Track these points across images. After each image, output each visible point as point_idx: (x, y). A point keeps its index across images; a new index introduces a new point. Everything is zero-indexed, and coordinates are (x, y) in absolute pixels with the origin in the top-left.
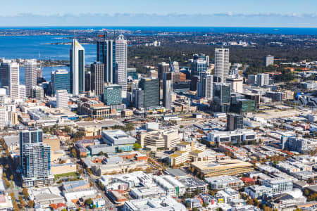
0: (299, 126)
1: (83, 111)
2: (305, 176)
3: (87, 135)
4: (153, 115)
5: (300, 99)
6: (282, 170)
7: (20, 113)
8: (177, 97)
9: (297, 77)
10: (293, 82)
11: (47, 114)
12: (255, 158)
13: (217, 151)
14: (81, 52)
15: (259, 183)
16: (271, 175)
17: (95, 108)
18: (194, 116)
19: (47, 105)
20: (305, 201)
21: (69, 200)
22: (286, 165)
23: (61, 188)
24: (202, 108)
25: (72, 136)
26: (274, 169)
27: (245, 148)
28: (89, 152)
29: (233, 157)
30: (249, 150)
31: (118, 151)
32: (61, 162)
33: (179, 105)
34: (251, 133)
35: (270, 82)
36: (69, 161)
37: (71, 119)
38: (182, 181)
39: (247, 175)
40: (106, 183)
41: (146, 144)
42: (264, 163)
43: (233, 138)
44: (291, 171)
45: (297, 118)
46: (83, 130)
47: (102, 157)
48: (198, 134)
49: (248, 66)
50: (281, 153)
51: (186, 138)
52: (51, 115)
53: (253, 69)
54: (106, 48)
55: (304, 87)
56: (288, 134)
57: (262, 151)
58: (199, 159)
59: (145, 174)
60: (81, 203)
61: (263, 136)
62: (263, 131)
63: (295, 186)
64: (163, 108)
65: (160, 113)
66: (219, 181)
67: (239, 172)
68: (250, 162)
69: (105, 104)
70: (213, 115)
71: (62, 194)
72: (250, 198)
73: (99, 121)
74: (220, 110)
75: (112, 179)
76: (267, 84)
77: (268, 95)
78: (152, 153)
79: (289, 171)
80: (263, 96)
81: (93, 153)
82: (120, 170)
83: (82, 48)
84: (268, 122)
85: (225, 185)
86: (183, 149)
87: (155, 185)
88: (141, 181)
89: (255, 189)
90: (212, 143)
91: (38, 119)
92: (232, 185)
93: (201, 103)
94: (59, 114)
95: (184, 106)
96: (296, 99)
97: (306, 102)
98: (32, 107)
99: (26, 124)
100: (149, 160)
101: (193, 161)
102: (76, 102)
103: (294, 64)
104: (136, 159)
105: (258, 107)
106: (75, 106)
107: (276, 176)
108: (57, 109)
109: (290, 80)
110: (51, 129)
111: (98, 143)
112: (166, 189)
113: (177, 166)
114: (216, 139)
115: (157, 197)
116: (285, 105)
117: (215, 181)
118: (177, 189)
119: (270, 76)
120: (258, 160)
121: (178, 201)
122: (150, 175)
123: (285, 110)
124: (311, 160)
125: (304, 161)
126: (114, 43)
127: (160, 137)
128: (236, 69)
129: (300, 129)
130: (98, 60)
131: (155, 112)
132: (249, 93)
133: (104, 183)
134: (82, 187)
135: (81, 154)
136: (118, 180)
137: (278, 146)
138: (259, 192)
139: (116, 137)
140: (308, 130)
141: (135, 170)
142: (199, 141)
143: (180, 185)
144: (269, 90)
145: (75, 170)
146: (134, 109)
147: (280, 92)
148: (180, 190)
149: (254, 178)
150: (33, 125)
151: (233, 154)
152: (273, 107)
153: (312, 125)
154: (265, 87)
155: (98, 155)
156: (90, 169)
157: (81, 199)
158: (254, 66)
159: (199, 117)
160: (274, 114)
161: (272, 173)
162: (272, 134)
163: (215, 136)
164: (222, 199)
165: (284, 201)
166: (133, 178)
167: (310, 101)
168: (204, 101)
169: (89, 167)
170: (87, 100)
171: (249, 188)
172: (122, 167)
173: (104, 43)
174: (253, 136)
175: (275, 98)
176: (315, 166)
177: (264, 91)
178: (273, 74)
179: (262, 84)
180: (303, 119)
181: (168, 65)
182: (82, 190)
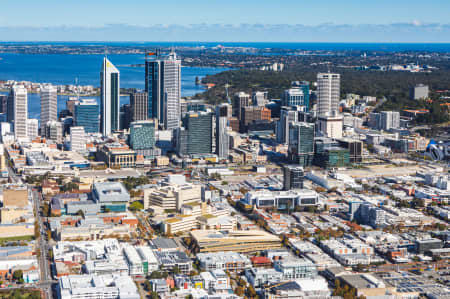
0: (400, 189)
2: (352, 261)
3: (81, 187)
5: (433, 150)
6: (326, 250)
8: (247, 142)
10: (444, 125)
11: (47, 158)
12: (297, 231)
16: (302, 255)
17: (114, 152)
18: (254, 169)
19: (59, 147)
20: (328, 295)
22: (333, 244)
24: (274, 158)
27: (294, 216)
28: (64, 211)
29: (265, 227)
30: (298, 220)
31: (104, 209)
32: (21, 220)
33: (241, 153)
35: (402, 124)
36: (31, 220)
40: (59, 251)
41: (151, 204)
43: (282, 201)
44: (337, 252)
45: (408, 178)
46: (78, 181)
48: (239, 193)
49: (385, 99)
50: (343, 225)
52: (51, 160)
54: (156, 71)
58: (208, 227)
60: (9, 275)
61: (338, 201)
62: (340, 194)
64: (215, 156)
66: (214, 258)
67: (259, 248)
68: (284, 237)
73: (112, 171)
75: (70, 247)
76: (396, 126)
77: (387, 143)
78: (151, 216)
79: (333, 251)
80: (381, 144)
81: (68, 212)
82: (89, 235)
83: (116, 71)
84: (359, 182)
85: (219, 264)
86: (188, 212)
87: (122, 257)
88: (106, 251)
90: (248, 206)
92: (230, 267)
93: (277, 151)
94: (65, 159)
95: (248, 154)
96: (428, 150)
97: (442, 156)
98: (35, 148)
99: (15, 170)
100: (140, 224)
102: (98, 144)
104: (121, 222)
105: (360, 160)
107: (308, 257)
108: (66, 152)
109: (441, 122)
110: (40, 177)
111: (84, 198)
112: (130, 263)
113: (173, 235)
114: (255, 200)
116: (408, 159)
117: (208, 258)
118: (146, 265)
119: (403, 114)
123: (402, 165)
124: (382, 239)
125: (370, 239)
126: (162, 63)
127: (170, 194)
128: (363, 105)
129: (400, 194)
130: (146, 90)
131: (202, 161)
133: (55, 251)
134: (21, 255)
135: (53, 212)
136: (77, 248)
137: (343, 215)
139: (105, 192)
140: (412, 195)
141: (111, 236)
144: (396, 137)
145: (33, 233)
146: (174, 157)
147: (406, 139)
148: (150, 267)
149: (274, 257)
150: (22, 172)
152: (387, 161)
154: (391, 131)
155: (77, 214)
156: (52, 233)
157: (10, 271)
158: (394, 100)
159: (261, 170)
160: (381, 171)
161: (305, 254)
163: (253, 197)
164: (201, 283)
166: (98, 247)
167: (447, 153)
168: (282, 149)
169: (52, 230)
172: (92, 232)
173: (154, 64)
174: (314, 200)
175: (396, 147)
176: (384, 249)
177: (384, 136)
178: (416, 112)
179: (388, 128)
180: (418, 179)
181: (248, 96)
182: (19, 259)
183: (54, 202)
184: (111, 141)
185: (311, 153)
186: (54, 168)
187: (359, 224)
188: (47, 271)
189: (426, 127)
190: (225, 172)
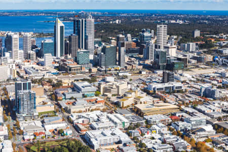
0: (215, 80)
1: (62, 68)
2: (216, 116)
3: (64, 85)
4: (111, 72)
5: (217, 61)
6: (200, 111)
7: (18, 70)
8: (129, 59)
9: (216, 46)
10: (213, 49)
11: (37, 70)
12: (181, 102)
13: (154, 97)
14: (62, 28)
15: (182, 120)
16: (192, 114)
17: (71, 66)
18: (140, 72)
19: (38, 64)
20: (214, 133)
21: (47, 130)
22: (202, 108)
23: (43, 122)
24: (146, 67)
25: (53, 86)
26: (194, 110)
28: (64, 97)
30: (177, 97)
31: (84, 96)
32: (44, 103)
33: (130, 65)
34: (179, 84)
35: (197, 49)
36: (49, 103)
37: (54, 74)
38: (127, 118)
39: (174, 115)
40: (74, 118)
41: (104, 92)
42: (187, 106)
43: (166, 88)
44: (206, 112)
45: (213, 75)
46: (61, 81)
47: (73, 101)
48: (142, 85)
49: (181, 37)
50: (200, 99)
51: (133, 88)
52: (39, 71)
53: (185, 39)
54: (80, 25)
55: (221, 52)
56: (206, 86)
57: (186, 98)
58: (141, 103)
59: (102, 113)
60: (56, 132)
61: (188, 87)
62: (188, 83)
63: (208, 122)
64: (119, 66)
65: (116, 70)
66: (154, 118)
67: (169, 112)
68: (178, 105)
69: (78, 64)
70: (154, 72)
71: (43, 126)
72: (175, 130)
73: (73, 76)
74: (159, 69)
75: (78, 116)
76: (194, 50)
77: (194, 58)
78: (108, 98)
79: (204, 111)
80: (191, 58)
81: (66, 98)
82: (84, 109)
83: (63, 25)
84: (193, 77)
85: (157, 121)
86: (130, 96)
87: (108, 120)
88: (99, 117)
89: (179, 124)
90: (151, 91)
91: (31, 74)
92: (163, 121)
93: (146, 63)
94: (45, 70)
95: (134, 65)
96: (214, 61)
97: (221, 63)
98: (27, 65)
99: (22, 77)
100: (105, 103)
101: (136, 104)
102: (58, 62)
103: (214, 36)
104: (96, 102)
105: (186, 66)
106: (57, 65)
107: (195, 115)
108: (44, 67)
109: (211, 47)
110: (39, 81)
111: (70, 91)
112: (116, 123)
113: (125, 107)
114: (154, 89)
115: (109, 129)
116: (206, 65)
117: (151, 118)
118: (124, 123)
119: (197, 44)
120: (183, 104)
121: (123, 132)
122: (105, 113)
123: (206, 68)
124: (221, 104)
125: (216, 105)
126: (85, 21)
127: (114, 87)
128: (173, 40)
129: (215, 82)
130: (74, 33)
131: (113, 69)
132: (181, 56)
134: (57, 121)
135: (58, 98)
136: (83, 117)
137: (198, 94)
138: (181, 126)
139: (83, 87)
140: (221, 83)
141: (95, 110)
142: (142, 90)
143: (126, 120)
144: (195, 55)
145: (54, 110)
146: (98, 67)
147: (202, 56)
148: (126, 124)
149: (179, 116)
150: (27, 78)
151: (165, 100)
152: (197, 67)
153: (224, 80)
154: (192, 52)
155: (70, 99)
156: (64, 109)
157: (56, 130)
158: (186, 37)
159: (143, 73)
160: (197, 72)
161: (192, 113)
162: (195, 86)
163: (153, 87)
164: (155, 131)
165: (198, 133)
166: (93, 115)
167: (224, 62)
168: (148, 62)
169: (63, 107)
170: (65, 61)
171: (175, 123)
172: (86, 108)
173: (78, 21)
174: (181, 87)
175: (199, 60)
176: (224, 108)
177: (191, 55)
178: (199, 43)
179: (191, 50)
180: (218, 75)
181: (124, 36)
182: (57, 123)
183: (56, 93)
184: (63, 61)
185: (165, 64)
186: (44, 75)
187: (206, 97)
188: (74, 130)
189: (205, 50)
190: (127, 74)
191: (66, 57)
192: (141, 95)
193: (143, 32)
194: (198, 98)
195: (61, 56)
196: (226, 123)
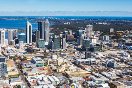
0: (116, 57)
1: (29, 50)
2: (112, 78)
3: (27, 60)
4: (57, 52)
5: (120, 46)
6: (103, 75)
7: (3, 51)
8: (69, 45)
9: (122, 37)
10: (120, 39)
11: (14, 51)
12: (93, 70)
13: (79, 67)
14: (30, 26)
15: (91, 80)
17: (34, 49)
18: (74, 53)
19: (15, 47)
21: (11, 86)
22: (105, 73)
23: (10, 81)
24: (78, 49)
25: (22, 60)
26: (100, 75)
27: (91, 66)
28: (25, 67)
29: (84, 69)
30: (92, 67)
31: (37, 66)
32: (13, 70)
33: (69, 48)
35: (110, 39)
36: (16, 70)
37: (23, 53)
38: (59, 79)
39: (87, 77)
40: (28, 79)
41: (50, 64)
43: (86, 62)
44: (107, 76)
45: (117, 54)
46: (26, 57)
47: (30, 69)
48: (73, 60)
49: (102, 32)
50: (105, 68)
51: (67, 61)
52: (15, 52)
53: (104, 33)
54: (42, 25)
55: (124, 41)
56: (111, 60)
57: (97, 67)
58: (69, 70)
59: (45, 76)
60: (16, 87)
61: (100, 61)
62: (100, 59)
63: (106, 82)
64: (62, 49)
65: (60, 51)
66: (75, 79)
67: (85, 75)
68: (91, 72)
69: (38, 47)
70: (82, 52)
71: (9, 83)
72: (86, 86)
73: (34, 54)
74: (85, 50)
75: (31, 77)
76: (108, 40)
77: (107, 44)
78: (51, 67)
81: (27, 67)
82: (36, 74)
84: (104, 56)
85: (76, 81)
86: (63, 66)
87: (48, 80)
88: (43, 78)
90: (77, 63)
91: (9, 53)
92: (80, 81)
93: (78, 47)
94: (19, 51)
95: (71, 48)
97: (123, 48)
98: (9, 48)
99: (5, 55)
100: (49, 70)
101: (67, 70)
102: (27, 46)
103: (122, 32)
104: (44, 70)
105: (102, 49)
106: (26, 48)
107: (100, 78)
108: (19, 49)
109: (119, 38)
110: (14, 57)
111: (30, 63)
112: (51, 82)
113: (60, 73)
114: (79, 62)
115: (47, 85)
116: (114, 49)
117: (73, 79)
119: (110, 36)
120: (95, 71)
121: (55, 87)
122: (47, 76)
123: (113, 50)
124: (117, 71)
125: (114, 72)
127: (55, 61)
128: (97, 34)
129: (116, 59)
130: (38, 30)
134: (18, 80)
135: (22, 67)
136: (34, 78)
137: (104, 65)
138: (90, 84)
140: (120, 59)
141: (42, 74)
142: (72, 63)
143: (57, 80)
144: (109, 43)
145: (18, 74)
146: (50, 50)
147: (112, 43)
148: (57, 82)
149: (90, 78)
150: (7, 55)
151: (84, 68)
152: (109, 49)
153: (122, 57)
154: (107, 41)
155: (29, 67)
156: (24, 73)
157: (16, 85)
158: (105, 32)
159: (76, 53)
160: (108, 52)
161: (98, 76)
162: (104, 61)
164: (74, 86)
166: (40, 77)
167: (124, 47)
168: (80, 47)
169: (24, 72)
171: (86, 82)
172: (37, 73)
173: (41, 23)
174: (95, 61)
175: (110, 45)
176: (118, 74)
177: (106, 43)
178: (112, 36)
179: (106, 40)
180: (119, 54)
182: (18, 82)
183: (21, 64)
184: (31, 46)
185: (89, 48)
186: (17, 54)
187: (109, 67)
188: (27, 85)
189: (115, 40)
190: (66, 54)
191: (33, 44)
192: (70, 66)
193: (79, 29)
194: (104, 67)
195: (30, 43)
196: (117, 82)
